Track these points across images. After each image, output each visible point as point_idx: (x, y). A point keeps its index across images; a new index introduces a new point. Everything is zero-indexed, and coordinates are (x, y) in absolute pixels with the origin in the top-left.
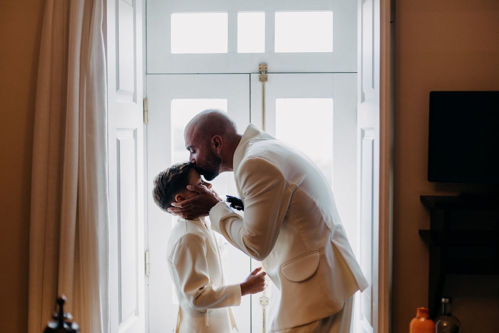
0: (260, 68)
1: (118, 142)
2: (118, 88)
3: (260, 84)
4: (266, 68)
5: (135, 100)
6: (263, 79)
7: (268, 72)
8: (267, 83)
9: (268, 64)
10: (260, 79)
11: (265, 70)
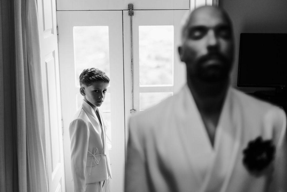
0: (129, 7)
1: (46, 64)
2: (44, 29)
3: (129, 17)
4: (133, 7)
5: (53, 33)
6: (131, 14)
7: (134, 9)
8: (133, 17)
9: (134, 4)
10: (129, 14)
11: (132, 8)
